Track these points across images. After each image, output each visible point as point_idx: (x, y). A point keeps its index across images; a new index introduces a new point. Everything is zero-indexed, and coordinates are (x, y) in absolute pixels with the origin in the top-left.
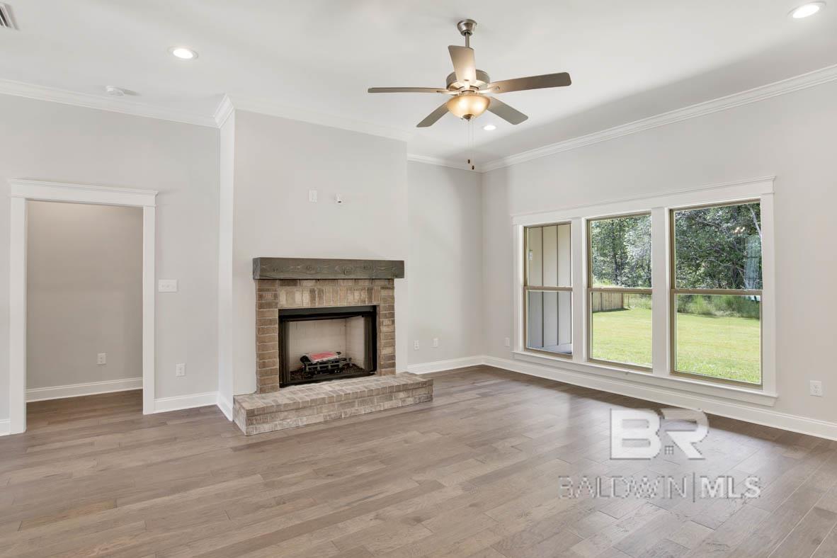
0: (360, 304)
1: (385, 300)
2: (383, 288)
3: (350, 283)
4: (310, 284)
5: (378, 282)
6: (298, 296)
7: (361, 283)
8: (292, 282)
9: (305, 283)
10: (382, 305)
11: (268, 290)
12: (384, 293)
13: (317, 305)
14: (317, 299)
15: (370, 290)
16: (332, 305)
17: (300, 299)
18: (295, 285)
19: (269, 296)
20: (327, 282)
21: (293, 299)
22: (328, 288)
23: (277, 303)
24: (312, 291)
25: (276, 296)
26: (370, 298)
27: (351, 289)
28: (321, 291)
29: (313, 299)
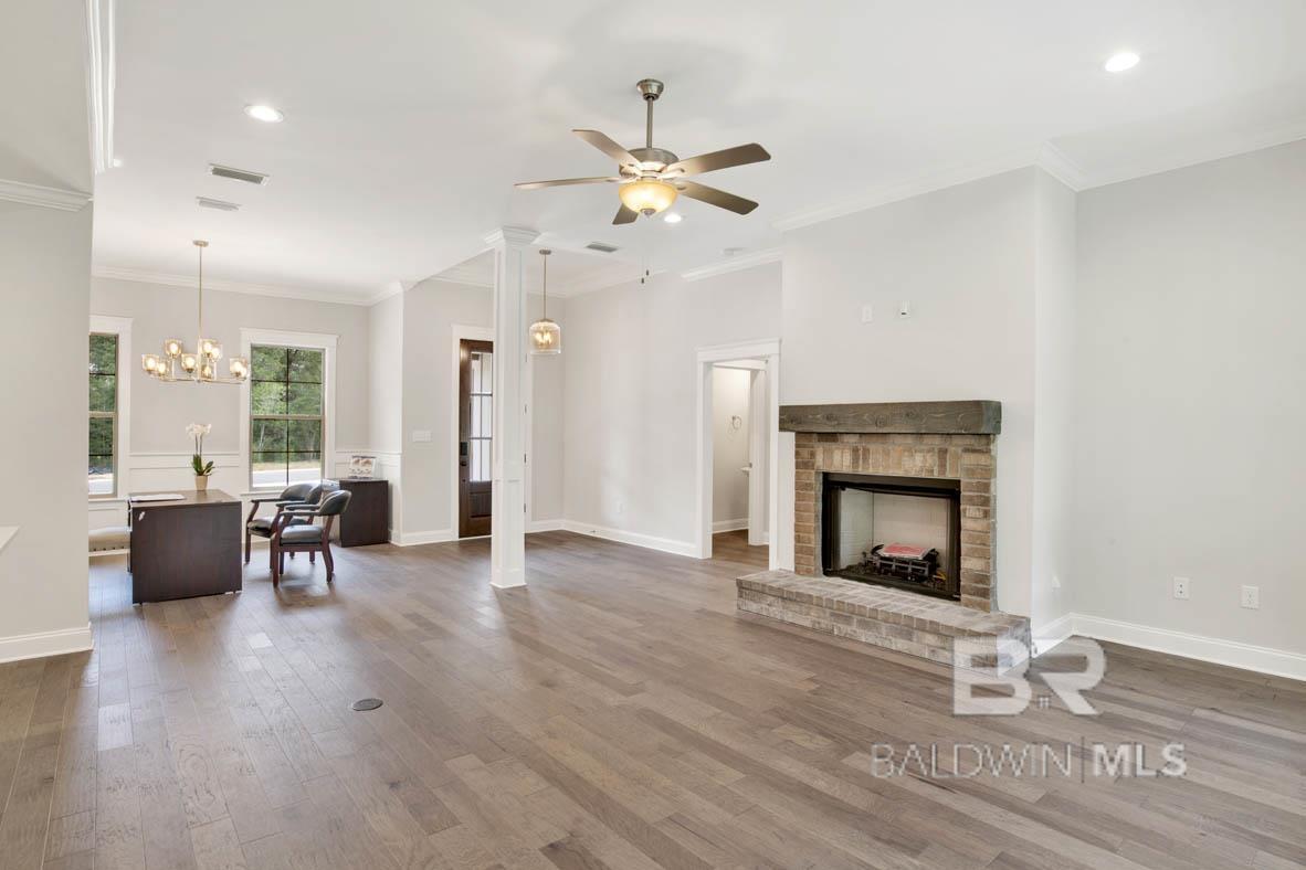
0: (924, 475)
1: (971, 472)
2: (966, 450)
3: (909, 440)
4: (853, 440)
5: (957, 440)
6: (837, 456)
7: (928, 440)
8: (831, 437)
9: (846, 438)
10: (964, 481)
11: (804, 446)
12: (969, 460)
13: (860, 471)
14: (861, 462)
15: (943, 452)
16: (881, 472)
17: (840, 460)
18: (835, 440)
19: (805, 453)
20: (874, 438)
21: (832, 458)
22: (875, 447)
23: (813, 465)
24: (855, 450)
25: (813, 455)
26: (943, 466)
27: (911, 451)
28: (866, 451)
29: (855, 461)
